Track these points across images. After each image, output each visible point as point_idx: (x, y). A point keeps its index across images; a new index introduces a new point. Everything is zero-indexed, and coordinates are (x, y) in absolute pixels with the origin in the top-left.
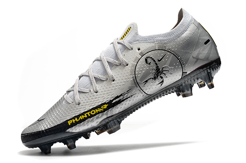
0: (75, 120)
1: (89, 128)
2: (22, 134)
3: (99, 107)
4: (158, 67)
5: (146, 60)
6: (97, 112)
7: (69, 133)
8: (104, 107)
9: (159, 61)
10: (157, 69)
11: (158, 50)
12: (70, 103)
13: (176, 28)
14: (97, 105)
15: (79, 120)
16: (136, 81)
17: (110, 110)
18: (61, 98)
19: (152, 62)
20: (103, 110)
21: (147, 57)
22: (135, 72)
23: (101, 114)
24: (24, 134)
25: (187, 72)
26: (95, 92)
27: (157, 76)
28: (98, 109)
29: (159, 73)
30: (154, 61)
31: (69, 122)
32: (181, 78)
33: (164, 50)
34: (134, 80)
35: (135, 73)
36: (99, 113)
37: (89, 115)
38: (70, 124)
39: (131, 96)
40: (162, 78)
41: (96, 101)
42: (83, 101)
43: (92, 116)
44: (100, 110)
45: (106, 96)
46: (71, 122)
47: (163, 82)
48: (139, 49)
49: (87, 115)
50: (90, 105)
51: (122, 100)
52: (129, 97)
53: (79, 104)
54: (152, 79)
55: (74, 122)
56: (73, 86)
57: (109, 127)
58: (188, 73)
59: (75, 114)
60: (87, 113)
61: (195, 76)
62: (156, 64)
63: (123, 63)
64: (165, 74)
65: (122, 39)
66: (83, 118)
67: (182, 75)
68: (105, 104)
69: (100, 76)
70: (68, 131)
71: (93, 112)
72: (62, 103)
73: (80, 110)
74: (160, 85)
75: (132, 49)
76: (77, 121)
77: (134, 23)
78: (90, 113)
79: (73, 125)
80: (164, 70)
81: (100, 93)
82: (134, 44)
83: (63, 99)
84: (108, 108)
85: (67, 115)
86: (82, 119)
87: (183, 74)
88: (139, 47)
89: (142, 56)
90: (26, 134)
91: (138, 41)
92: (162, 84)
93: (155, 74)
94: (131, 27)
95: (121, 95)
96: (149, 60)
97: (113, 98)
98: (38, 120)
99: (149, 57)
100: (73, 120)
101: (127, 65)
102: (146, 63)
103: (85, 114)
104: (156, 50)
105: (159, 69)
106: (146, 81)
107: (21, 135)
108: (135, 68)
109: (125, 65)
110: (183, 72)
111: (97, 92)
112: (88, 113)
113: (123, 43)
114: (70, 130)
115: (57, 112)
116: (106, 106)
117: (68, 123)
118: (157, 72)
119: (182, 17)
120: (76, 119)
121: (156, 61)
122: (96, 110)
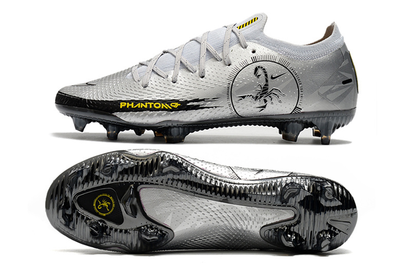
0: (130, 105)
1: (143, 124)
2: (59, 92)
3: (169, 102)
4: (268, 85)
5: (256, 69)
6: (162, 107)
7: (115, 118)
8: (174, 105)
9: (272, 78)
10: (264, 88)
11: (278, 63)
12: (136, 80)
13: (314, 45)
14: (167, 98)
15: (135, 107)
16: (230, 90)
17: (180, 112)
18: (129, 69)
19: (263, 75)
20: (171, 108)
21: (259, 67)
22: (235, 78)
23: (165, 112)
24: (61, 93)
25: (301, 109)
26: (172, 82)
27: (261, 97)
28: (166, 104)
29: (265, 93)
30: (266, 75)
31: (121, 103)
32: (291, 113)
33: (285, 67)
34: (228, 88)
35: (234, 80)
36: (164, 109)
37: (151, 107)
38: (121, 107)
39: (216, 107)
40: (265, 101)
41: (168, 93)
42: (152, 86)
43: (153, 109)
44: (167, 106)
45: (183, 92)
46: (124, 105)
47: (264, 107)
48: (254, 52)
49: (148, 105)
50: (158, 95)
51: (200, 106)
52: (212, 107)
53: (145, 87)
54: (253, 97)
55: (128, 107)
56: (150, 61)
57: (169, 132)
58: (302, 111)
59: (135, 97)
60: (149, 103)
61: (310, 118)
62: (267, 81)
63: (225, 60)
64: (271, 99)
65: (240, 28)
66: (142, 107)
67: (294, 110)
68: (177, 101)
69: (188, 63)
70: (115, 114)
71: (157, 105)
72: (126, 75)
73: (143, 94)
74: (259, 109)
75: (246, 47)
76: (132, 107)
77: (265, 14)
78: (152, 105)
79: (125, 110)
80: (273, 93)
81: (178, 85)
82: (252, 43)
83: (130, 70)
84: (179, 109)
85: (124, 93)
86: (139, 107)
87: (295, 108)
88: (255, 49)
89: (253, 63)
90: (64, 94)
91: (258, 40)
92: (262, 110)
93: (259, 93)
94: (258, 18)
95: (203, 100)
96: (260, 72)
97: (191, 99)
98: (87, 84)
99: (262, 68)
100: (128, 103)
101: (229, 65)
102: (255, 73)
103: (146, 103)
104: (275, 62)
105: (267, 89)
106: (244, 97)
107: (57, 92)
108: (237, 74)
109: (227, 64)
110: (296, 107)
111: (175, 82)
112: (151, 104)
113: (238, 34)
114: (117, 114)
115: (114, 85)
116: (177, 105)
117: (120, 105)
118: (263, 91)
119: (331, 35)
120: (132, 105)
121: (269, 76)
122: (162, 104)
